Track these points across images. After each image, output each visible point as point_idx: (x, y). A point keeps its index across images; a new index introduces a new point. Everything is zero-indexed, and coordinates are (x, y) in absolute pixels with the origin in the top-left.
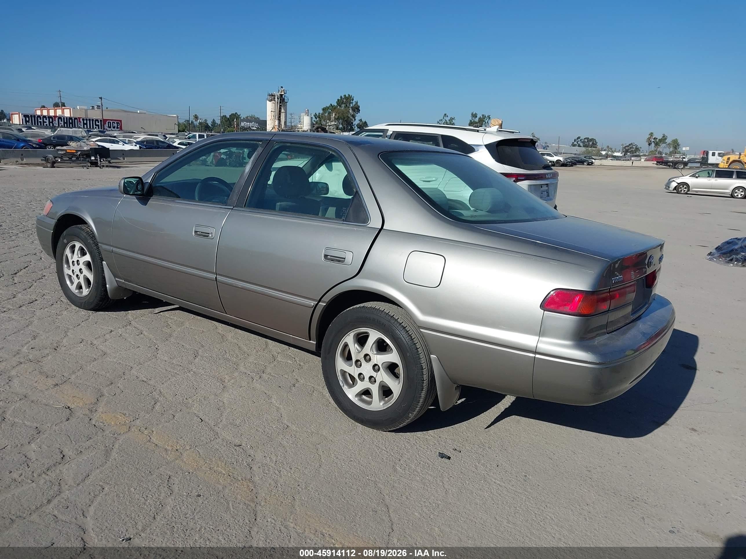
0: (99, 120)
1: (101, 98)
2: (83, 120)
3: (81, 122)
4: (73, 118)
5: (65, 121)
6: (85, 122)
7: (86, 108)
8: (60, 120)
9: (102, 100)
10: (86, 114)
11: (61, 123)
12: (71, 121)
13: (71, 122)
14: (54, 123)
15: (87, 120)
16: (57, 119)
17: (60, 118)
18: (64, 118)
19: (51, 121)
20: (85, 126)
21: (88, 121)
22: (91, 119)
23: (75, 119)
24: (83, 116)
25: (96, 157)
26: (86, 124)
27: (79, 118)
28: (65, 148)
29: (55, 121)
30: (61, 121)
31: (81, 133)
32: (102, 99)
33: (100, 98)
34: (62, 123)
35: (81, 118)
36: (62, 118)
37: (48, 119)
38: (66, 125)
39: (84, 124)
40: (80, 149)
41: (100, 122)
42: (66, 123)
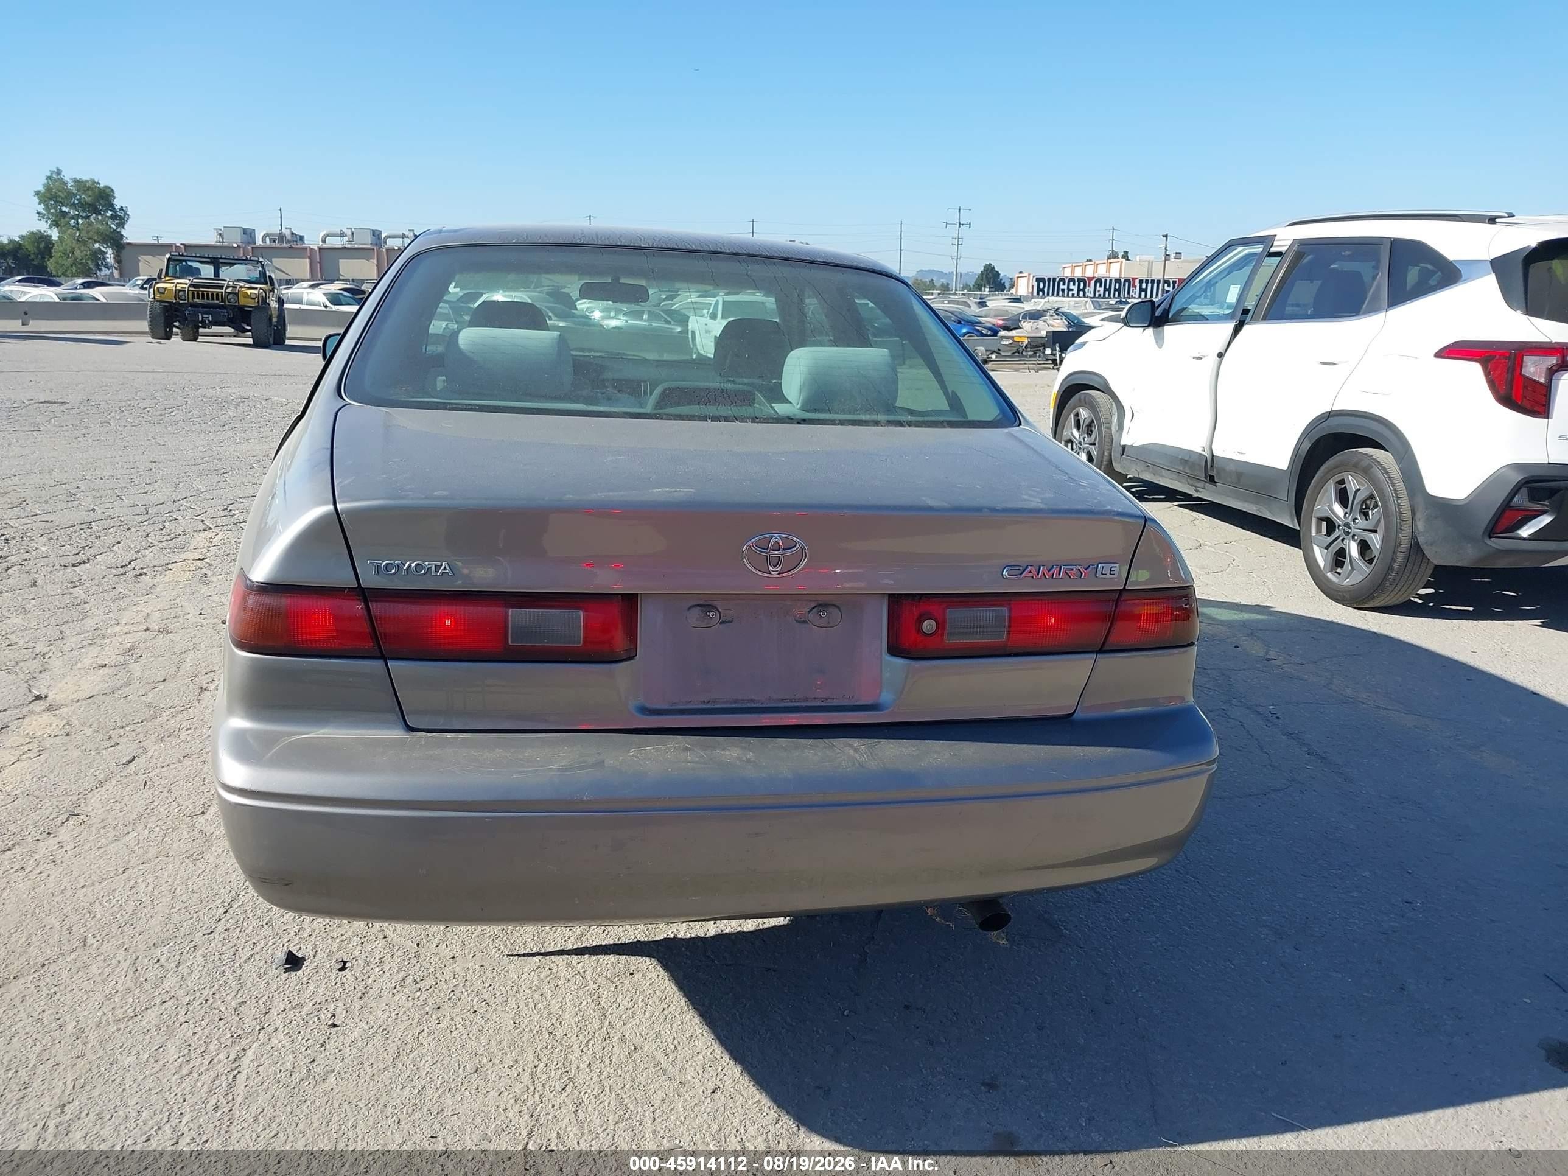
0: (1171, 282)
1: (1166, 236)
2: (1141, 282)
3: (1135, 287)
4: (1123, 280)
5: (1108, 287)
6: (1144, 286)
7: (1151, 258)
8: (1098, 284)
9: (1167, 240)
10: (1150, 271)
11: (1099, 291)
12: (1117, 285)
13: (1117, 287)
14: (1086, 290)
15: (1147, 282)
16: (1093, 282)
17: (1099, 281)
18: (1106, 280)
19: (1082, 287)
20: (1143, 294)
21: (1150, 285)
22: (1156, 280)
23: (1127, 280)
24: (1144, 276)
25: (1053, 350)
26: (1145, 290)
27: (1134, 279)
28: (1013, 333)
29: (1089, 286)
30: (1101, 286)
31: (1085, 305)
32: (1169, 238)
33: (1163, 236)
34: (1102, 290)
35: (1137, 278)
36: (1103, 280)
37: (1077, 284)
38: (1107, 293)
39: (1141, 290)
40: (1036, 333)
41: (1171, 285)
42: (1107, 290)
